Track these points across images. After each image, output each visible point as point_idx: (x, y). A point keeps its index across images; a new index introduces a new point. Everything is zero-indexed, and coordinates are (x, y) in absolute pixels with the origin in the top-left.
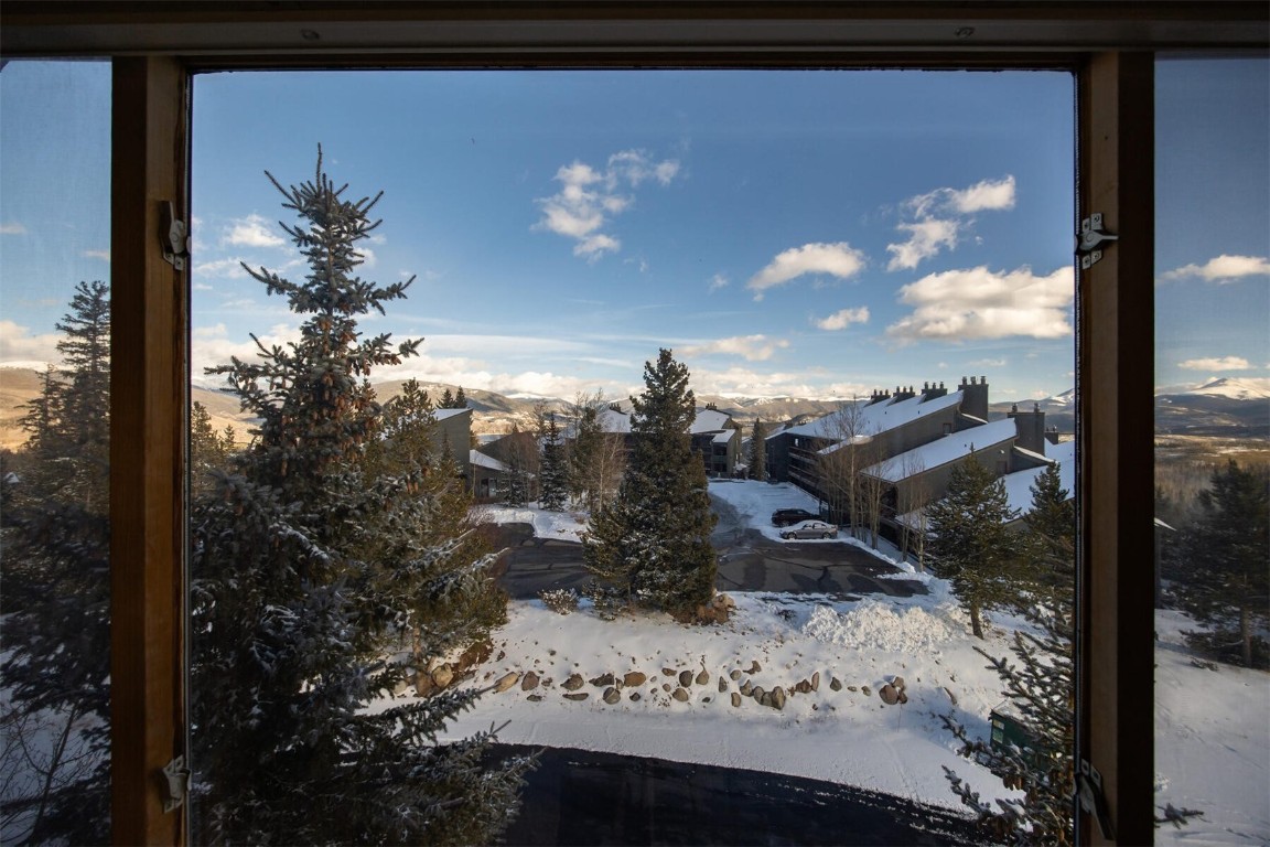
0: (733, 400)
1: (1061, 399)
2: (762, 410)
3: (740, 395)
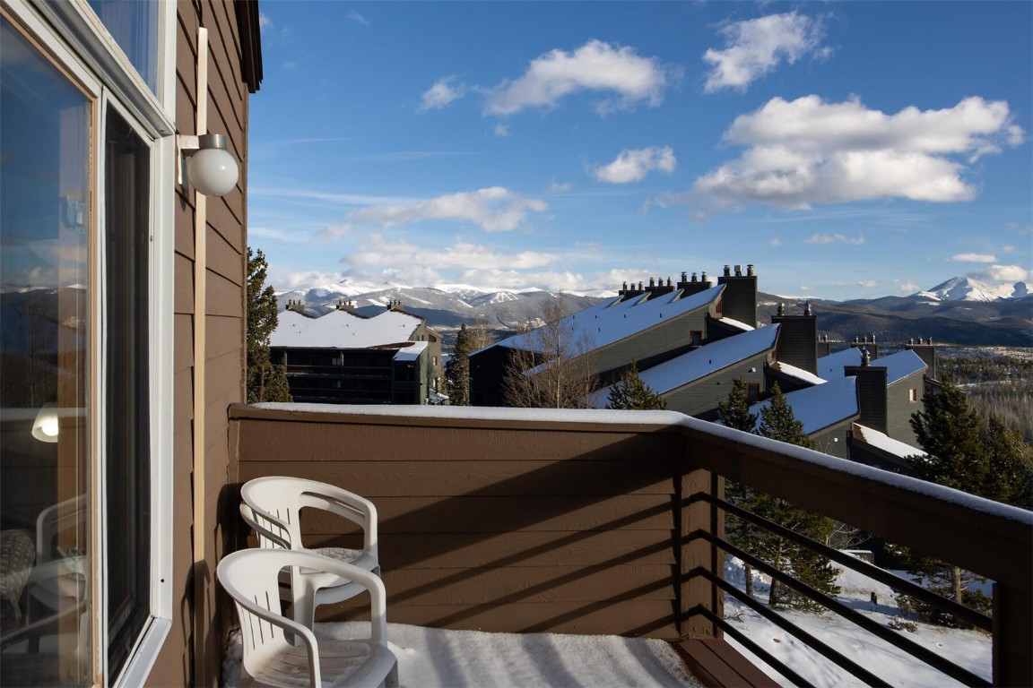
0: (457, 295)
1: (933, 295)
2: (502, 312)
3: (468, 288)
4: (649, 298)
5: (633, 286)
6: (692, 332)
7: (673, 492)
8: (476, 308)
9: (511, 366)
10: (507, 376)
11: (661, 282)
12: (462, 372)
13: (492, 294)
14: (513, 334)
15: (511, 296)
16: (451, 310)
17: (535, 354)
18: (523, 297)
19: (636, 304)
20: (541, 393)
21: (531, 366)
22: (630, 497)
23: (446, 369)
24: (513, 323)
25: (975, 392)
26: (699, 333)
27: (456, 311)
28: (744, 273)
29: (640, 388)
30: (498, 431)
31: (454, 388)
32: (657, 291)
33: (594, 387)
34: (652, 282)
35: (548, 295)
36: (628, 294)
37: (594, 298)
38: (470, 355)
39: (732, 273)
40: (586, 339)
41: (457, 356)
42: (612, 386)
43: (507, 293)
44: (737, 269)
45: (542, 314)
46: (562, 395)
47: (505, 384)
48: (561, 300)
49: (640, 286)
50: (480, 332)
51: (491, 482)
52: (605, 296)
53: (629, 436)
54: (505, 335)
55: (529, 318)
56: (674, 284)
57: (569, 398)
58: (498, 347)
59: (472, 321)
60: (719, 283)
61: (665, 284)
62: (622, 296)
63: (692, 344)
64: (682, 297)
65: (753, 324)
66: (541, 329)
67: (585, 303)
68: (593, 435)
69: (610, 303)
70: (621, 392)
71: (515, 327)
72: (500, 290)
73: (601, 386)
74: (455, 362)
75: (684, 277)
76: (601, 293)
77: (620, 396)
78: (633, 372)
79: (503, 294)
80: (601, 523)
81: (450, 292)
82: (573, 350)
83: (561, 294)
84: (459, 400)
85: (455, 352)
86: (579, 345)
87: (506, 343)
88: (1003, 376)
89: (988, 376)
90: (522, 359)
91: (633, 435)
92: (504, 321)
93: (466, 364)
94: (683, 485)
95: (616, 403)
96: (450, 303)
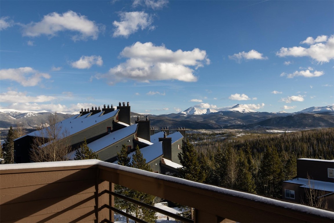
0: (8, 114)
1: (185, 113)
2: (30, 121)
3: (14, 111)
4: (92, 115)
5: (85, 110)
6: (107, 127)
7: (95, 191)
8: (18, 120)
9: (34, 144)
10: (32, 148)
11: (96, 108)
12: (11, 148)
13: (25, 113)
14: (35, 130)
15: (34, 114)
16: (5, 121)
17: (45, 139)
18: (39, 115)
19: (86, 117)
20: (47, 154)
21: (43, 144)
22: (78, 195)
23: (3, 147)
24: (35, 126)
25: (197, 145)
26: (110, 128)
27: (8, 121)
28: (126, 105)
29: (88, 150)
30: (20, 174)
31: (6, 155)
32: (95, 112)
33: (70, 151)
34: (93, 108)
35: (51, 113)
36: (84, 113)
37: (70, 115)
38: (14, 140)
39: (122, 105)
40: (66, 132)
41: (8, 141)
42: (77, 150)
43: (32, 113)
44: (124, 103)
45: (48, 122)
46: (56, 155)
47: (31, 151)
48: (56, 116)
49: (88, 110)
50: (19, 130)
51: (17, 197)
52: (75, 114)
53: (78, 171)
54: (31, 131)
55: (42, 123)
56: (101, 109)
57: (59, 156)
58: (28, 136)
59: (16, 126)
60: (117, 109)
61: (98, 109)
62: (81, 114)
63: (107, 132)
64: (104, 114)
65: (129, 124)
66: (47, 128)
67: (66, 117)
68: (63, 171)
69: (76, 117)
70: (80, 152)
71: (36, 127)
72: (29, 111)
73: (72, 150)
74: (7, 144)
75: (105, 107)
76: (73, 113)
77: (80, 154)
78: (85, 144)
79: (31, 113)
80: (66, 207)
81: (5, 113)
82: (61, 136)
83: (56, 113)
84: (9, 160)
85: (7, 139)
86: (63, 134)
87: (32, 134)
88: (204, 139)
89: (200, 139)
90: (39, 141)
91: (80, 170)
92: (31, 125)
93: (12, 144)
94: (99, 188)
95: (78, 156)
96: (5, 117)
